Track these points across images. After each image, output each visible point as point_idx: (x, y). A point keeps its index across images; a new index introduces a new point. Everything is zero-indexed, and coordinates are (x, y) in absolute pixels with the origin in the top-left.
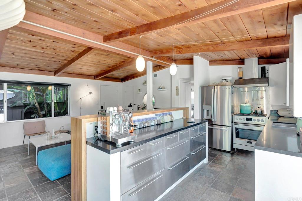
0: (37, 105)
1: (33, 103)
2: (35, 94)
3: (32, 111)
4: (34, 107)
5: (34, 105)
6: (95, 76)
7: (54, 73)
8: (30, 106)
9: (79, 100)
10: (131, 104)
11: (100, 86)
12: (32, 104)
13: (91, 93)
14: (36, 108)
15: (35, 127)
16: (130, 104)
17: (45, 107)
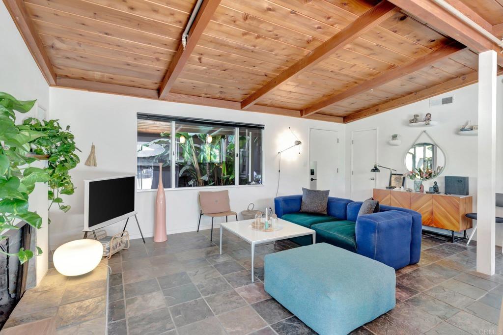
0: (196, 166)
1: (191, 162)
2: (195, 147)
3: (188, 175)
4: (192, 169)
5: (192, 165)
6: (301, 111)
7: (240, 104)
8: (188, 167)
9: (276, 156)
10: (378, 167)
11: (309, 130)
12: (189, 163)
13: (299, 143)
14: (195, 170)
15: (216, 201)
16: (375, 167)
17: (207, 168)
